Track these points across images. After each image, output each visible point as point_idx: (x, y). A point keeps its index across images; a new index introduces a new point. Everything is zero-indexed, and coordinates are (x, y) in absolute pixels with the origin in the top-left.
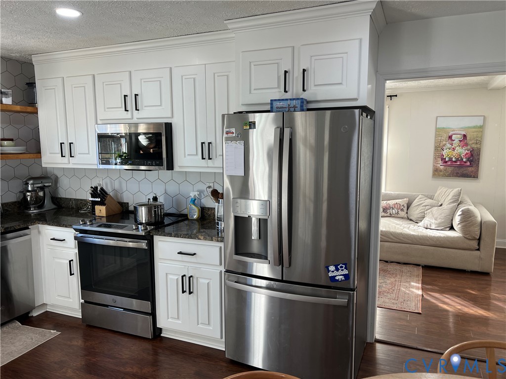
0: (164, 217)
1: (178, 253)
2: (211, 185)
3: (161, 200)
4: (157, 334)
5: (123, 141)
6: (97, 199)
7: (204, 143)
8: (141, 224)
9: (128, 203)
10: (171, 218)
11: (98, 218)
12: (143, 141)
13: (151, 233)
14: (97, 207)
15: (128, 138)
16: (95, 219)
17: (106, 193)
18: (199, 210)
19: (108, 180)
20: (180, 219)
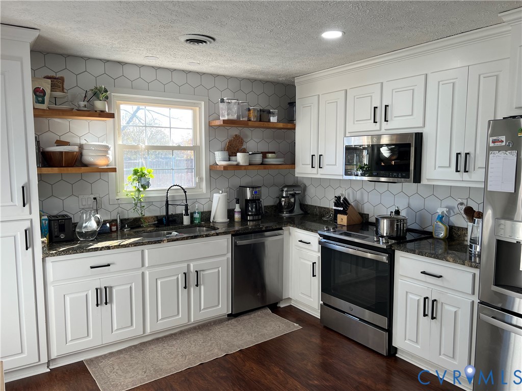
0: (406, 232)
1: (421, 273)
2: (465, 202)
3: (403, 214)
4: (392, 353)
5: (365, 153)
6: (340, 209)
7: (460, 154)
8: (382, 237)
9: (368, 215)
10: (413, 234)
11: (339, 226)
12: (385, 152)
13: (393, 247)
14: (339, 216)
15: (370, 150)
16: (337, 227)
17: (349, 204)
18: (447, 228)
19: (350, 191)
20: (423, 236)
